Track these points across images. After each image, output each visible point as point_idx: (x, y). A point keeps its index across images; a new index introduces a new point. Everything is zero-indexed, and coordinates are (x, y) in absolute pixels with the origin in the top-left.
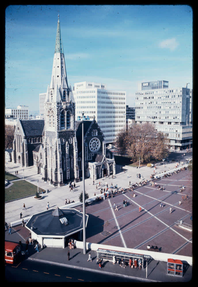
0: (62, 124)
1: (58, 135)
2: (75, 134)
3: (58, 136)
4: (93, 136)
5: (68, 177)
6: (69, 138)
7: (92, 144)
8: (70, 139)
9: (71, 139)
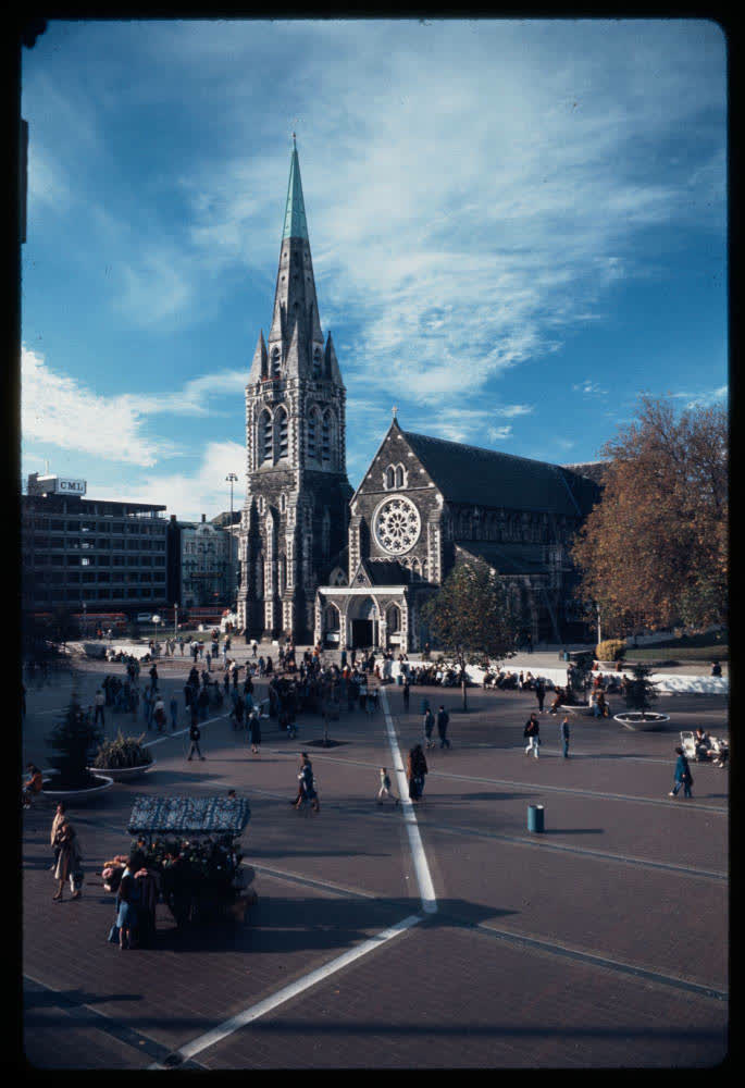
0: (263, 451)
1: (249, 485)
2: (297, 480)
3: (250, 488)
4: (386, 489)
5: (269, 623)
6: (278, 495)
7: (387, 522)
8: (280, 499)
9: (286, 498)
